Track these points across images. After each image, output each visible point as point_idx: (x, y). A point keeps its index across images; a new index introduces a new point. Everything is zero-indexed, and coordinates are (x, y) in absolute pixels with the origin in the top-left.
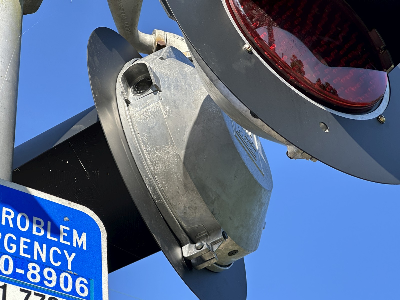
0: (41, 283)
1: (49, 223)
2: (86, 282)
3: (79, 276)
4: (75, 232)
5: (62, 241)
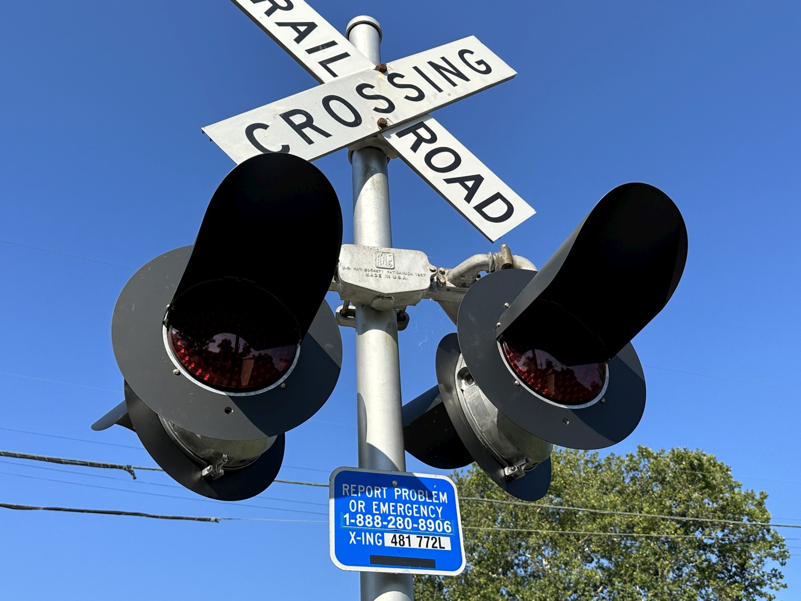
0: (427, 530)
1: (426, 492)
2: (449, 523)
3: (445, 521)
4: (440, 493)
5: (434, 501)
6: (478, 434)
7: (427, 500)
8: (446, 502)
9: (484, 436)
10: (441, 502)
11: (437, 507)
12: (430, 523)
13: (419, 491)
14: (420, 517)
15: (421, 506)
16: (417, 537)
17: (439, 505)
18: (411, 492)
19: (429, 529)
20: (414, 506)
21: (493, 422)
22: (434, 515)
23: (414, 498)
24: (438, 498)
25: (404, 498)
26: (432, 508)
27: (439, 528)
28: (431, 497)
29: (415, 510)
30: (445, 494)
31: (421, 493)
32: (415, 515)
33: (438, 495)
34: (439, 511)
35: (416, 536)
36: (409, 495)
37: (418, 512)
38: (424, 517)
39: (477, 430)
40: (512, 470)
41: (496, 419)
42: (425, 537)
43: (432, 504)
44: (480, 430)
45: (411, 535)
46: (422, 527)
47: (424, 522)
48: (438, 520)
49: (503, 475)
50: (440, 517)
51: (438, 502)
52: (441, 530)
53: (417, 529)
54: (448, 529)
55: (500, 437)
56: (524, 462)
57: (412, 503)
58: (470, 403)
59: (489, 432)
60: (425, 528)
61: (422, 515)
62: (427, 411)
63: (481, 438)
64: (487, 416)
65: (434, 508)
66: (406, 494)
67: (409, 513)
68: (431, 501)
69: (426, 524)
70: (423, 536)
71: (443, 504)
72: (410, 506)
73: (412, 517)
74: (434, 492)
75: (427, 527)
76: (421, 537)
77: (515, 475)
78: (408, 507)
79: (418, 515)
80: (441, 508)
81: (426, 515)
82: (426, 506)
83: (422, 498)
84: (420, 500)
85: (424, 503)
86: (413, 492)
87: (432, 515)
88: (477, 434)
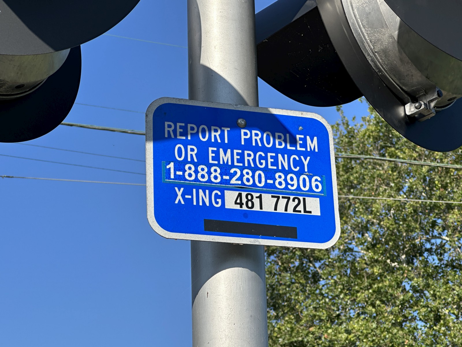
0: (286, 188)
1: (288, 135)
2: (319, 179)
3: (314, 176)
4: (308, 137)
5: (298, 148)
6: (369, 55)
7: (289, 147)
8: (316, 150)
9: (377, 58)
10: (309, 150)
11: (302, 157)
12: (292, 179)
13: (277, 134)
14: (278, 171)
15: (280, 156)
16: (273, 197)
17: (305, 154)
18: (265, 135)
19: (289, 187)
20: (269, 154)
21: (392, 37)
22: (298, 168)
23: (268, 143)
24: (304, 145)
25: (254, 144)
26: (294, 159)
27: (305, 186)
28: (293, 142)
29: (270, 160)
30: (315, 138)
31: (280, 137)
32: (270, 167)
33: (304, 140)
34: (306, 163)
35: (270, 195)
36: (262, 139)
37: (275, 163)
38: (283, 170)
39: (367, 48)
40: (416, 108)
41: (396, 33)
42: (283, 197)
43: (297, 152)
44: (371, 49)
45: (263, 195)
46: (280, 183)
47: (283, 177)
48: (303, 174)
49: (403, 114)
50: (306, 170)
51: (304, 149)
52: (307, 188)
53: (273, 186)
54: (317, 186)
55: (401, 60)
56: (436, 96)
57: (266, 150)
58: (358, 9)
59: (385, 52)
60: (283, 186)
61: (280, 168)
62: (294, 20)
63: (373, 61)
64: (383, 27)
65: (297, 159)
66: (258, 138)
67: (261, 164)
68: (294, 148)
69: (285, 180)
70: (281, 196)
71: (312, 153)
72: (263, 155)
73: (266, 170)
74: (298, 137)
75: (287, 184)
76: (278, 198)
77: (421, 115)
78: (260, 155)
79: (275, 168)
80: (308, 158)
81: (287, 169)
82: (286, 156)
83: (280, 144)
84: (277, 146)
85: (284, 151)
86: (268, 135)
87: (295, 168)
88: (366, 55)
